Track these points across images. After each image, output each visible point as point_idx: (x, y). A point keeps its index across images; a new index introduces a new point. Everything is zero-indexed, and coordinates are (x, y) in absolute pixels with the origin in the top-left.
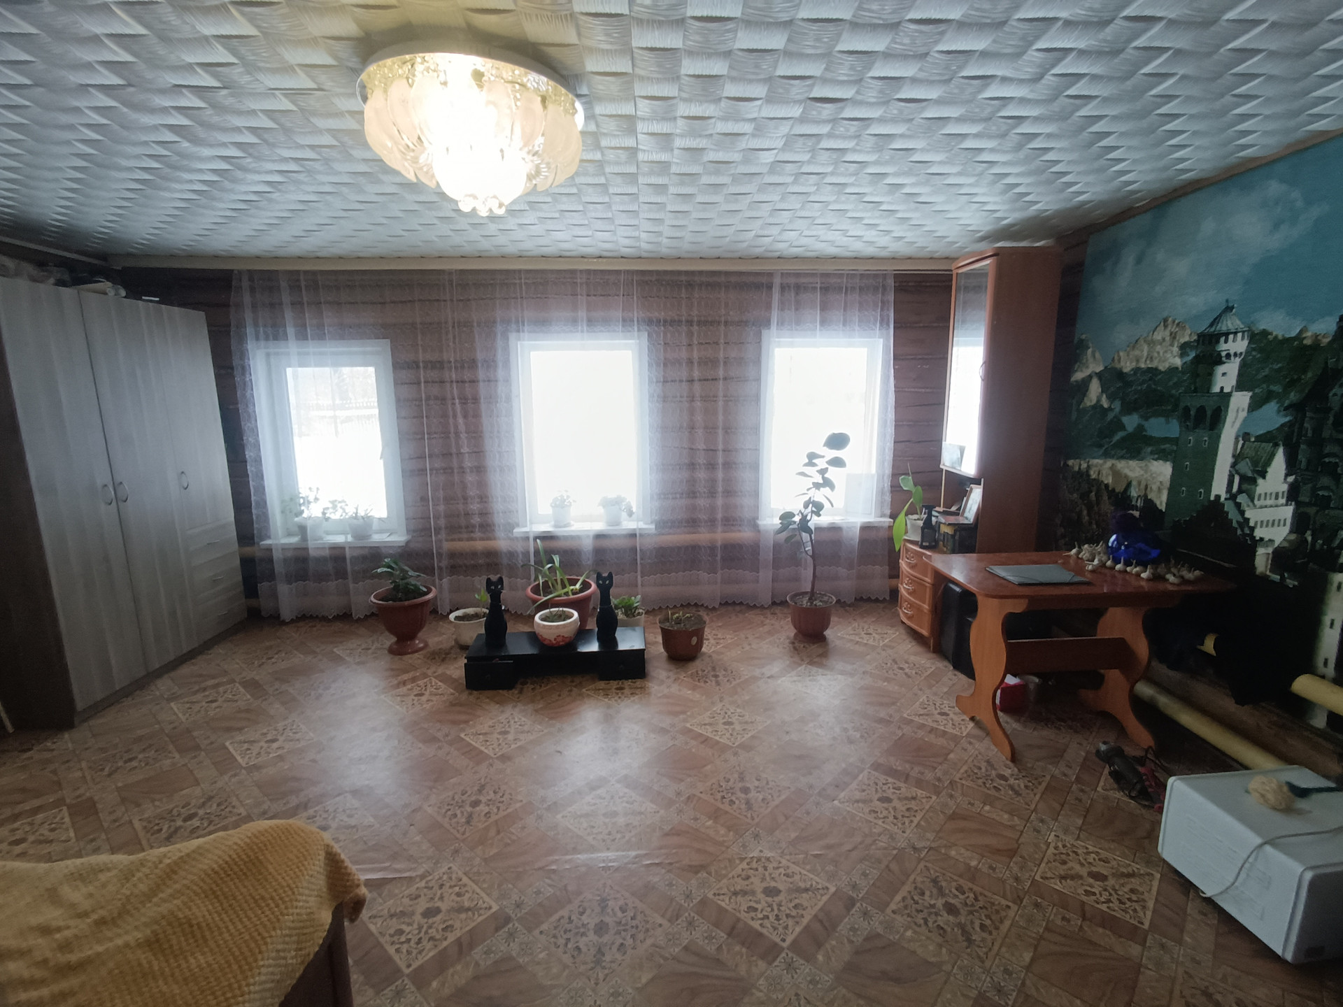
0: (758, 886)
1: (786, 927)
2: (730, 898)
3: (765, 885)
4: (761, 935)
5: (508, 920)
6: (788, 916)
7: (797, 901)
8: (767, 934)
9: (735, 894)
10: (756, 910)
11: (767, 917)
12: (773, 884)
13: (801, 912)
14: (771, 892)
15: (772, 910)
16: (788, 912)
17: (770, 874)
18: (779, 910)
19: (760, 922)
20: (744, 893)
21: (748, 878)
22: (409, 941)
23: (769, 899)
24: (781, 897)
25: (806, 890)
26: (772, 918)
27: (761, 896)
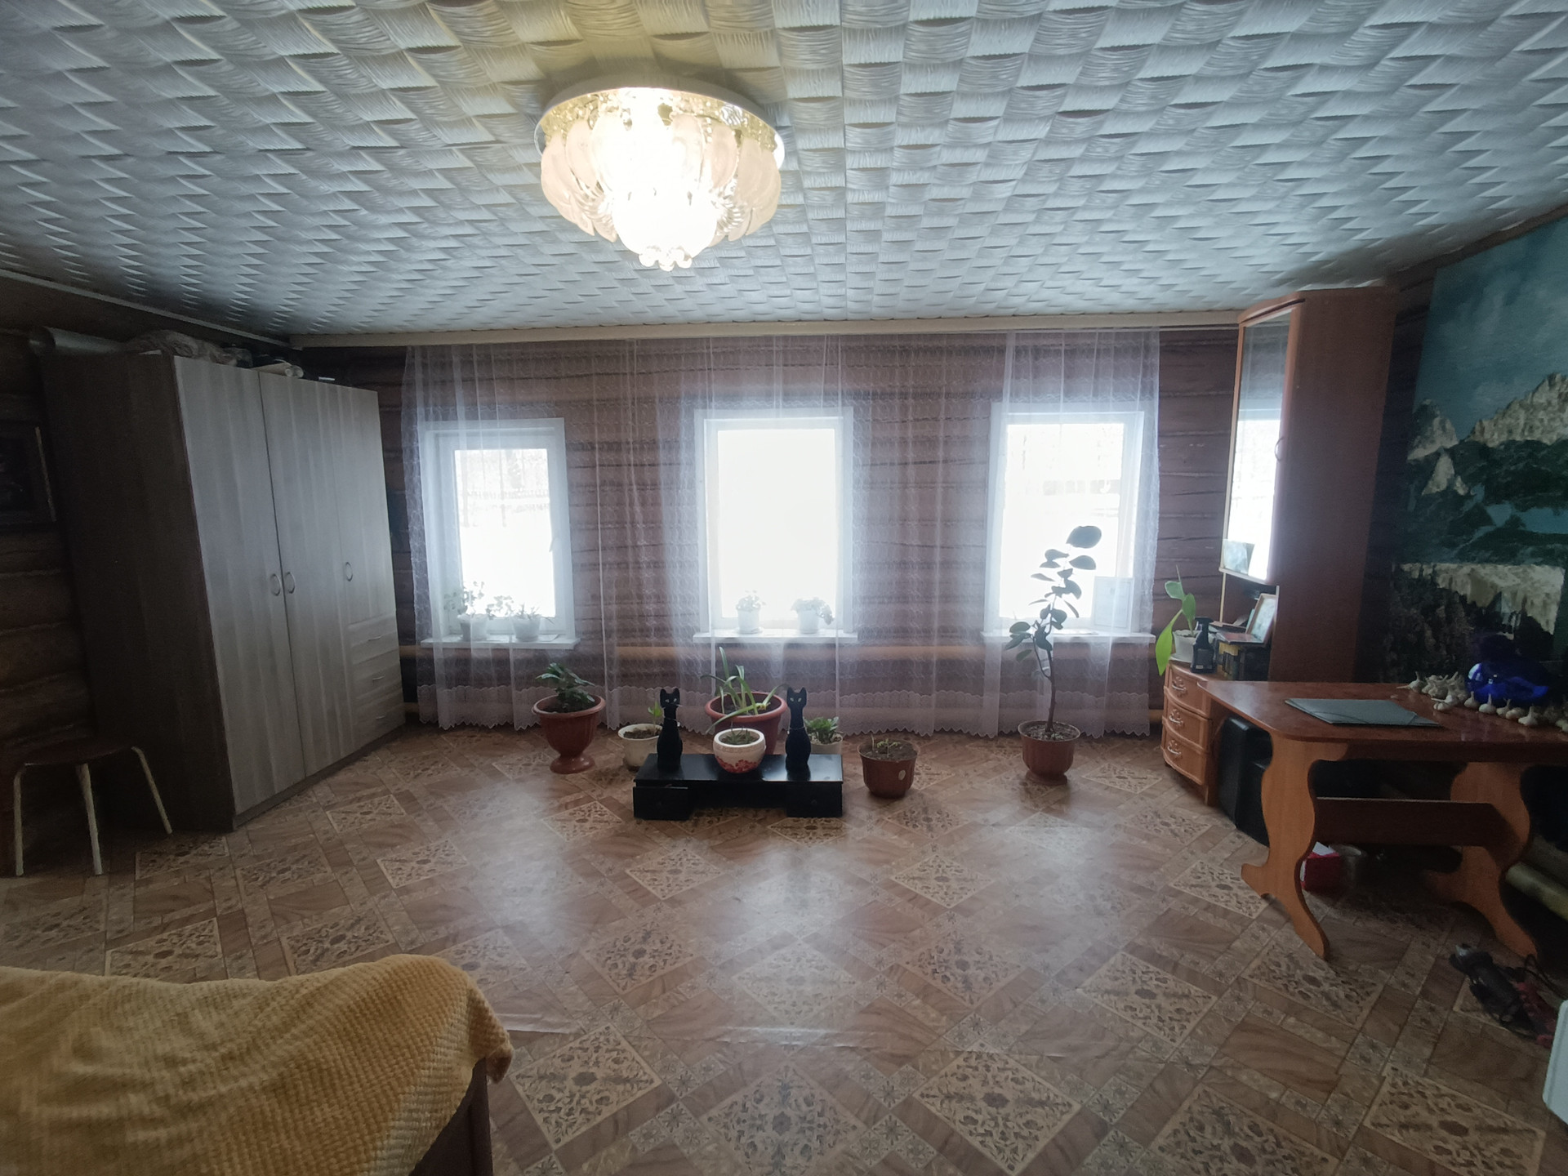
0: (979, 1092)
1: (1015, 1151)
2: (942, 1103)
3: (986, 1090)
4: (981, 1156)
5: (672, 1099)
6: (1017, 1135)
7: (1029, 1117)
8: (989, 1155)
9: (949, 1097)
10: (975, 1122)
11: (989, 1133)
12: (997, 1090)
13: (1035, 1132)
14: (994, 1100)
15: (997, 1125)
16: (1017, 1130)
17: (994, 1077)
18: (1006, 1126)
19: (980, 1139)
20: (961, 1098)
21: (965, 1078)
22: (559, 1110)
23: (993, 1110)
24: (1008, 1109)
25: (1042, 1104)
26: (996, 1136)
27: (982, 1104)
